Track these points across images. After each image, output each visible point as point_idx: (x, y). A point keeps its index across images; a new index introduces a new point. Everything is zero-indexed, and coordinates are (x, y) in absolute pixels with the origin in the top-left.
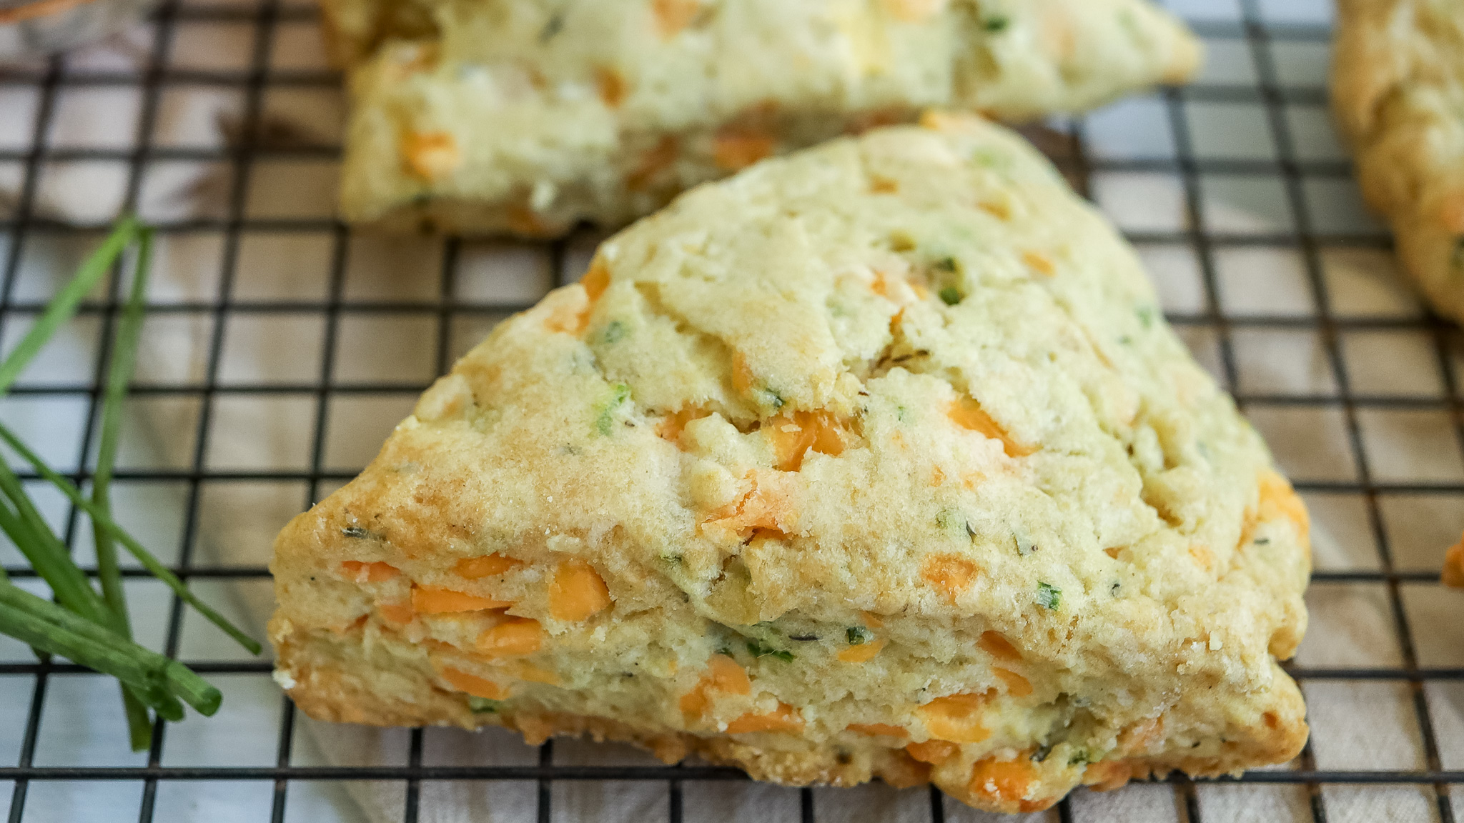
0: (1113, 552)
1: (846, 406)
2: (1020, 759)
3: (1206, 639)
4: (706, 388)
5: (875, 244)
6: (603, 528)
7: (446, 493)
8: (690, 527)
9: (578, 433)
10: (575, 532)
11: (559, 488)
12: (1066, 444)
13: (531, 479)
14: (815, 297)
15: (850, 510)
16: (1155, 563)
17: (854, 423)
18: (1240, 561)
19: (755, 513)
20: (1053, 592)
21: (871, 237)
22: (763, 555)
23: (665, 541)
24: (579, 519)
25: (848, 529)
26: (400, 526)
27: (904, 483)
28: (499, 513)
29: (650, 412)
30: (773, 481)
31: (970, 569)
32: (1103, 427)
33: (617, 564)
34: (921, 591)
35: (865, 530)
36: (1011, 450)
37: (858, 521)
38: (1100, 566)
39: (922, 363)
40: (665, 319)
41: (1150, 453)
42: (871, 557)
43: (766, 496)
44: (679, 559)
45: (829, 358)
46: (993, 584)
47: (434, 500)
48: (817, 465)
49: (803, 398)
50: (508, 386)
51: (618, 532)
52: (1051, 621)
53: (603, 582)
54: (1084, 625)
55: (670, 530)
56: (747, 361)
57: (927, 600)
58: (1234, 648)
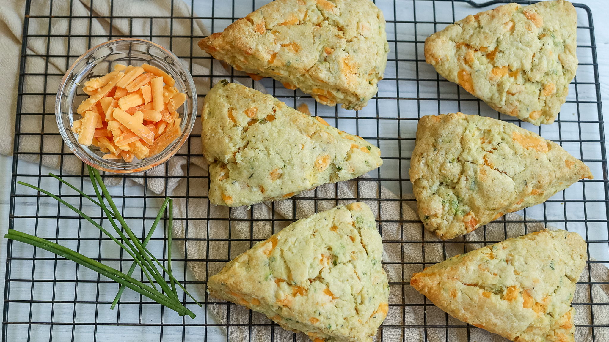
0: (345, 319)
1: (306, 288)
2: (322, 340)
3: (355, 337)
4: (285, 277)
5: (325, 247)
6: (261, 297)
7: (238, 284)
8: (275, 301)
9: (262, 279)
10: (257, 296)
11: (256, 289)
12: (343, 298)
13: (252, 286)
14: (308, 264)
15: (300, 307)
16: (351, 323)
17: (307, 291)
18: (368, 322)
19: (286, 302)
20: (330, 326)
21: (326, 246)
22: (285, 309)
23: (270, 303)
24: (258, 294)
25: (299, 310)
26: (230, 286)
27: (311, 304)
28: (245, 290)
29: (274, 277)
30: (290, 298)
31: (317, 320)
32: (352, 295)
33: (262, 302)
35: (302, 311)
36: (333, 298)
37: (301, 309)
38: (341, 321)
39: (322, 280)
40: (283, 259)
41: (359, 301)
42: (302, 315)
43: (288, 300)
44: (272, 305)
45: (306, 277)
46: (320, 324)
47: (236, 284)
48: (299, 296)
49: (299, 284)
50: (253, 264)
51: (263, 298)
52: (329, 330)
53: (260, 303)
54: (334, 332)
55: (271, 301)
56: (292, 276)
57: (309, 323)
58: (359, 339)
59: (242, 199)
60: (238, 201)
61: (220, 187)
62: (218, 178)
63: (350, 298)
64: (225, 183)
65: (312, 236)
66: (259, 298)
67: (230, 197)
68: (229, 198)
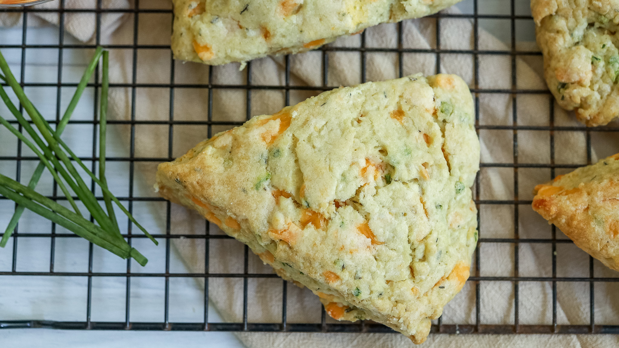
0: (388, 282)
1: (327, 216)
2: (342, 308)
3: (399, 318)
4: (291, 189)
5: (375, 147)
6: (243, 218)
7: (205, 186)
8: (266, 230)
9: (249, 185)
10: (235, 214)
11: (236, 201)
12: (392, 245)
13: (229, 194)
14: (338, 173)
15: (310, 249)
16: (397, 291)
17: (327, 221)
18: (429, 294)
19: (285, 235)
20: (359, 292)
21: (377, 144)
22: (281, 247)
23: (257, 230)
24: (237, 212)
25: (307, 254)
26: (190, 187)
27: (331, 247)
28: (216, 200)
29: (273, 186)
30: (295, 228)
31: (337, 277)
32: (409, 242)
33: (244, 226)
34: (320, 277)
35: (312, 257)
36: (373, 242)
37: (311, 253)
38: (380, 285)
39: (359, 207)
40: (294, 155)
41: (419, 254)
42: (310, 263)
43: (290, 233)
44: (260, 236)
45: (331, 196)
46: (342, 284)
47: (201, 186)
48: (311, 228)
49: (314, 207)
51: (246, 220)
52: (355, 299)
53: (239, 225)
54: (365, 302)
55: (260, 228)
56: (305, 190)
57: (321, 280)
58: (407, 323)
59: (229, 51)
60: (222, 55)
61: (189, 29)
62: (187, 12)
63: (403, 246)
64: (199, 22)
65: (355, 123)
66: (239, 219)
67: (208, 46)
68: (206, 48)
